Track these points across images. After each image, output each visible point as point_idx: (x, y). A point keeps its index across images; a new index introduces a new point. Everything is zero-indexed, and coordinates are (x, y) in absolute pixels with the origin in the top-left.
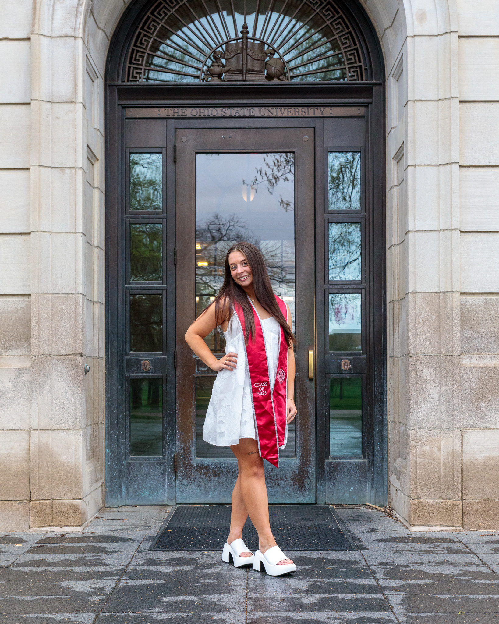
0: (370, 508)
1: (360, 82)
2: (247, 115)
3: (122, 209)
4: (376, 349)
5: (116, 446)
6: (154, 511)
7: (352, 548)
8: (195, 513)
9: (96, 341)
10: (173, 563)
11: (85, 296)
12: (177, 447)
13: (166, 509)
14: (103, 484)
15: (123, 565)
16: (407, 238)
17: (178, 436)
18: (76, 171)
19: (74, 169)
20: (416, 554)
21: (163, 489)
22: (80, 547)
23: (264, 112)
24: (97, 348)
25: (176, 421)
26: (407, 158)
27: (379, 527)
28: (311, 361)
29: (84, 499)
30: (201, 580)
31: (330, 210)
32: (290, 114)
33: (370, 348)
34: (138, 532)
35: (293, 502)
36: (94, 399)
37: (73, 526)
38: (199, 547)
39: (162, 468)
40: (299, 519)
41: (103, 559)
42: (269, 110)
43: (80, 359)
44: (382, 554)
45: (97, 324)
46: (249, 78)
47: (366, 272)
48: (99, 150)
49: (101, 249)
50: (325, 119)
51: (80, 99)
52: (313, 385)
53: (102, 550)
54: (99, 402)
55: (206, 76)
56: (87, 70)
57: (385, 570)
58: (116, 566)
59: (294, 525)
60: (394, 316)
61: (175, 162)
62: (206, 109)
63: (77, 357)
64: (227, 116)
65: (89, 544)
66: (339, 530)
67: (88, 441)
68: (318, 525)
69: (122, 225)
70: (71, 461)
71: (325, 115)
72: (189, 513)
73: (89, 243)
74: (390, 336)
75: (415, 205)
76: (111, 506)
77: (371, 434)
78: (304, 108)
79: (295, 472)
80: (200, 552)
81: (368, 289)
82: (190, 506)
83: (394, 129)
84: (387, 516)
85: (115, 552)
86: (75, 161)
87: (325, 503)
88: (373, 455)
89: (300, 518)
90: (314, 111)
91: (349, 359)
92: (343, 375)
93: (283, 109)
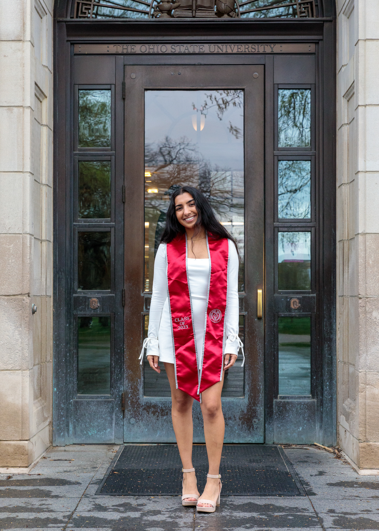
0: (319, 448)
1: (311, 18)
2: (197, 51)
3: (71, 147)
4: (325, 287)
5: (63, 384)
6: (101, 451)
7: (300, 493)
8: (143, 453)
9: (44, 280)
10: (119, 510)
11: (33, 235)
12: (125, 386)
13: (113, 448)
14: (51, 423)
15: (69, 511)
16: (358, 179)
17: (125, 375)
18: (23, 110)
19: (22, 108)
20: (365, 501)
21: (111, 428)
22: (26, 491)
23: (213, 48)
24: (45, 286)
25: (124, 360)
26: (357, 97)
27: (327, 470)
28: (260, 300)
29: (31, 440)
30: (147, 528)
31: (280, 148)
32: (239, 50)
33: (319, 286)
34: (85, 474)
35: (241, 442)
36: (41, 338)
37: (20, 467)
38: (146, 492)
39: (110, 406)
40: (247, 460)
41: (49, 504)
42: (218, 47)
43: (27, 299)
44: (330, 501)
45: (45, 262)
46: (199, 14)
47: (316, 210)
48: (48, 88)
49: (49, 186)
50: (275, 56)
51: (28, 37)
52: (262, 324)
53: (48, 495)
54: (46, 341)
55: (155, 12)
56: (35, 7)
57: (334, 518)
58: (62, 512)
59: (242, 467)
60: (343, 255)
61: (124, 99)
62: (156, 46)
63: (25, 298)
64: (177, 52)
65: (36, 487)
66: (287, 473)
67: (35, 381)
68: (266, 467)
69: (71, 162)
70: (18, 402)
71: (275, 52)
72: (136, 454)
73: (37, 181)
74: (339, 275)
75: (365, 145)
76: (59, 445)
77: (320, 373)
78: (254, 44)
79: (243, 411)
80: (146, 497)
81: (317, 227)
82: (138, 445)
83: (345, 67)
84: (336, 458)
85: (61, 497)
86: (23, 100)
87: (274, 443)
88: (322, 395)
89: (249, 460)
90: (264, 48)
91: (298, 298)
92: (292, 314)
93: (233, 45)
